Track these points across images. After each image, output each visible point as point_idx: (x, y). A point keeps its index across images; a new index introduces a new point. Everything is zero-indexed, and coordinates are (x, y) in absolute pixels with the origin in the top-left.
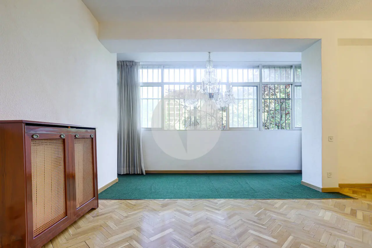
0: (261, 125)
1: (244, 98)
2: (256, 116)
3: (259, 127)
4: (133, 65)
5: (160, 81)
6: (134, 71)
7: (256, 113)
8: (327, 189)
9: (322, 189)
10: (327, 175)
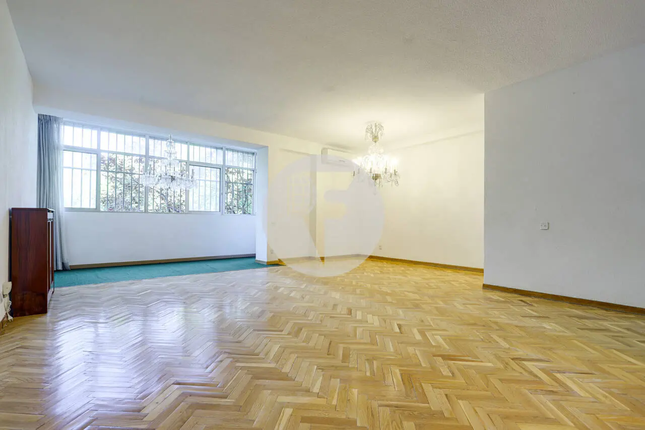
0: (224, 208)
2: (218, 199)
3: (221, 210)
4: (50, 120)
5: (95, 147)
6: (52, 128)
7: (218, 196)
8: (271, 262)
9: (267, 262)
10: (270, 252)
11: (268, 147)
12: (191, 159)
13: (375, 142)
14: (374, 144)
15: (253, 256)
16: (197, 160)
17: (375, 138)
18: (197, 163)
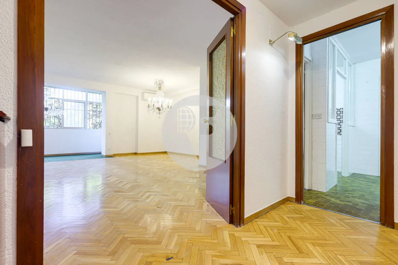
1: (79, 109)
2: (83, 120)
3: (85, 127)
7: (83, 118)
8: (107, 155)
9: (106, 156)
10: (108, 149)
11: (105, 92)
12: (65, 98)
13: (160, 90)
14: (159, 91)
15: (100, 153)
16: (69, 98)
17: (160, 88)
18: (69, 100)
